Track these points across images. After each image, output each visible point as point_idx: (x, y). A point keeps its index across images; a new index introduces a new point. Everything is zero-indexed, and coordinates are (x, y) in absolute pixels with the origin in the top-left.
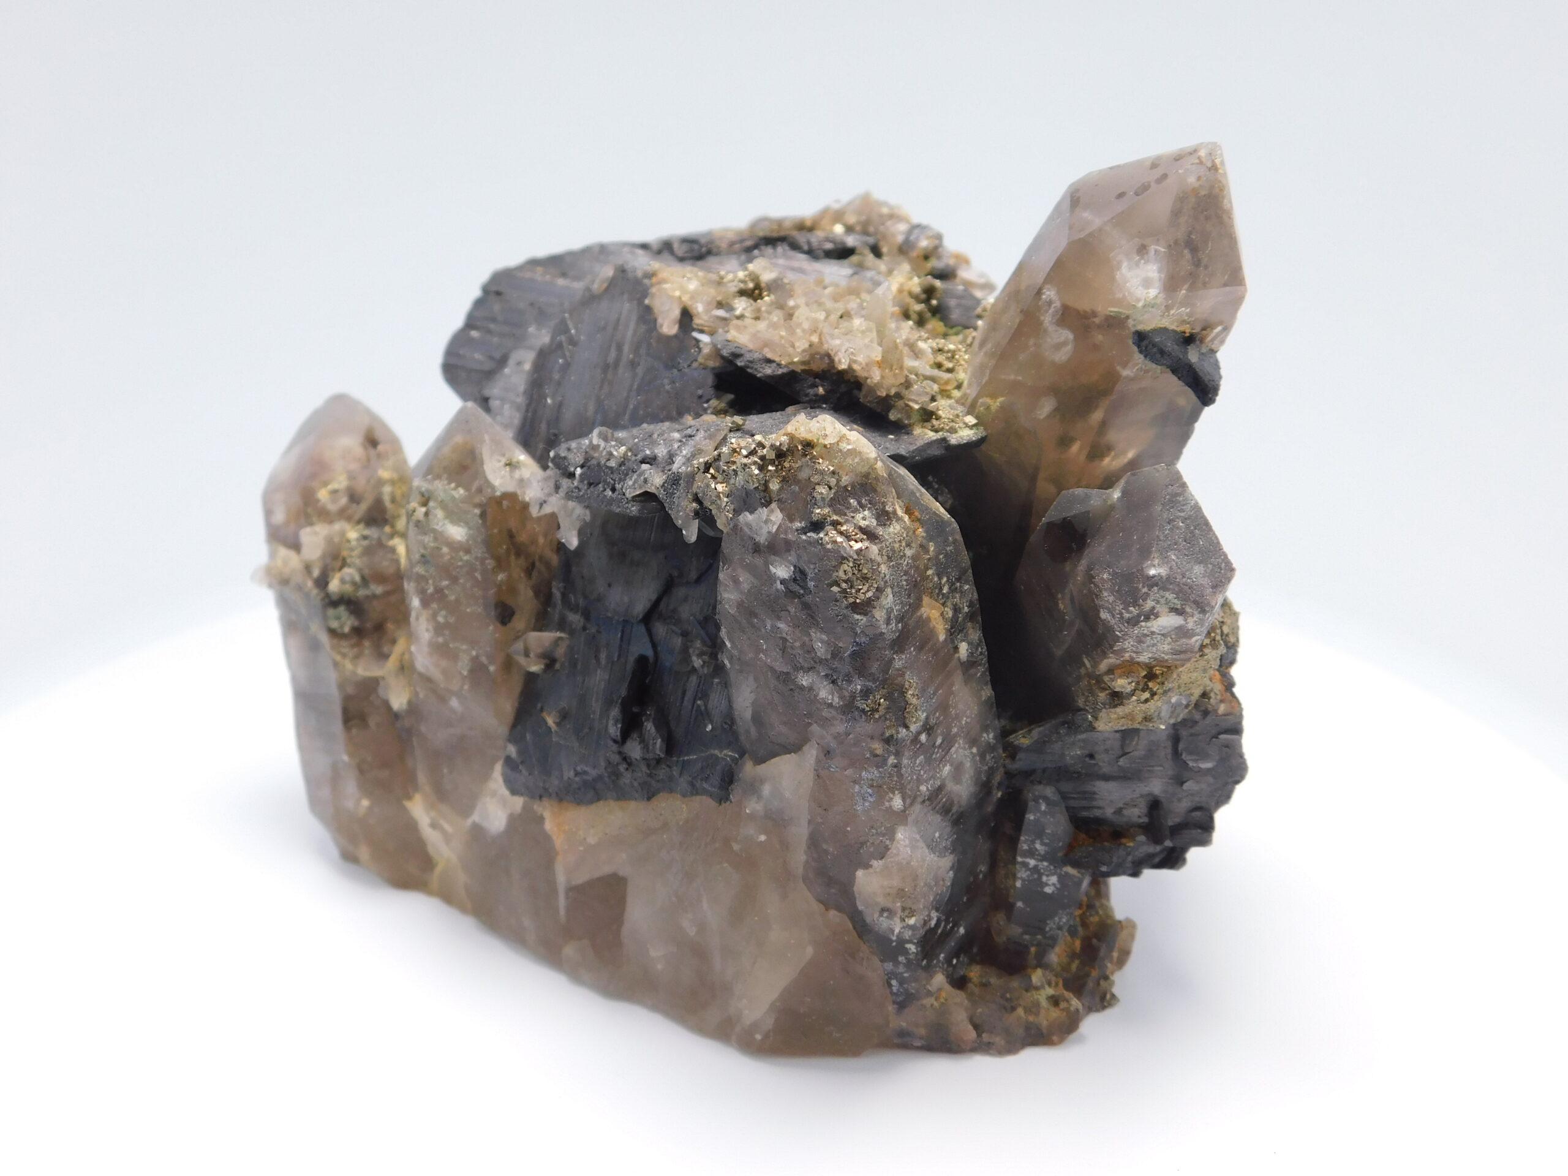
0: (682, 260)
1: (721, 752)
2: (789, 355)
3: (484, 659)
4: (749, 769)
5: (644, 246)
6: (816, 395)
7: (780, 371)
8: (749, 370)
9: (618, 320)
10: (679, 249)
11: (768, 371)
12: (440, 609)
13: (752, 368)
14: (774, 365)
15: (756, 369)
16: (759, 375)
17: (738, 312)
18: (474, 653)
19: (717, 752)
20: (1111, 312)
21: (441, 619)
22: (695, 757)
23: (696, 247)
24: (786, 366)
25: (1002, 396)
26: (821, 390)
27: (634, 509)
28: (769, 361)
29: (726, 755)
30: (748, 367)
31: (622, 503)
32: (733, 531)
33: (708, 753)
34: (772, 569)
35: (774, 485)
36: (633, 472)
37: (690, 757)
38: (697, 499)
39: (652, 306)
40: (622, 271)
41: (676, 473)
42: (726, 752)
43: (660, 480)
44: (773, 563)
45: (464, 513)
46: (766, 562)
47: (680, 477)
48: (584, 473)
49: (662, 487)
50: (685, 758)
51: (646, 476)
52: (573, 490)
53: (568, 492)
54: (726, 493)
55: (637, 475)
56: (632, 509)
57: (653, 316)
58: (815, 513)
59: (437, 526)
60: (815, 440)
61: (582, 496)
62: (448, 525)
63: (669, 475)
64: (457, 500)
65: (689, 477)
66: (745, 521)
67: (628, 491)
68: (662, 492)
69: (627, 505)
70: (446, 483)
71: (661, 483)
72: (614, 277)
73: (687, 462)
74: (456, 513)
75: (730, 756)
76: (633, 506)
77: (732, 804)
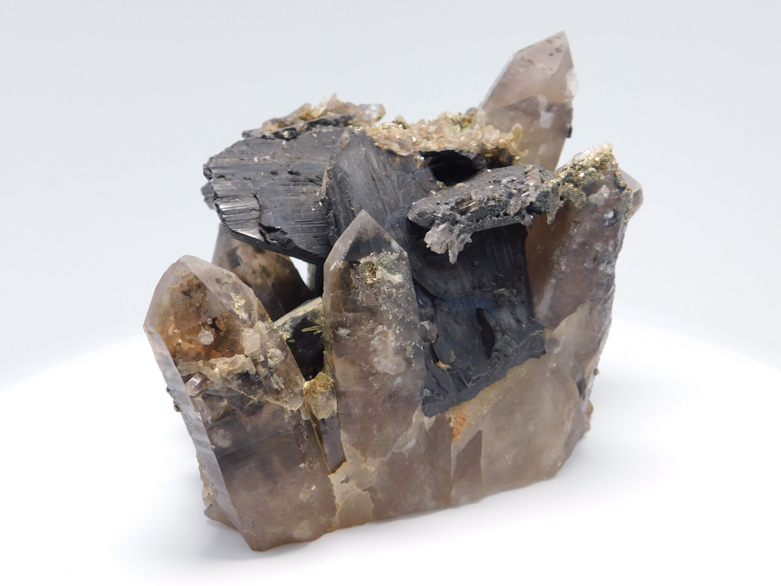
1: (534, 333)
3: (417, 345)
4: (548, 335)
12: (396, 326)
19: (533, 334)
20: (566, 101)
21: (397, 332)
22: (525, 341)
24: (474, 153)
25: (527, 149)
28: (469, 152)
29: (537, 333)
31: (508, 219)
32: (587, 206)
33: (529, 336)
34: (606, 215)
35: (603, 177)
36: (509, 202)
37: (523, 342)
38: (562, 199)
39: (380, 146)
40: (353, 133)
41: (543, 192)
42: (537, 332)
43: (532, 199)
44: (606, 212)
45: (398, 266)
46: (603, 214)
47: (548, 192)
48: (471, 216)
49: (536, 201)
50: (521, 344)
51: (523, 200)
52: (464, 228)
53: (461, 230)
54: (580, 189)
55: (514, 202)
56: (517, 219)
57: (383, 150)
58: (620, 183)
59: (389, 278)
60: (607, 154)
61: (473, 228)
62: (392, 276)
63: (539, 194)
64: (394, 260)
65: (555, 190)
66: (594, 198)
67: (512, 212)
68: (538, 203)
69: (513, 219)
70: (386, 253)
71: (535, 199)
72: (350, 137)
73: (536, 187)
74: (393, 268)
75: (539, 333)
76: (517, 218)
77: (546, 354)
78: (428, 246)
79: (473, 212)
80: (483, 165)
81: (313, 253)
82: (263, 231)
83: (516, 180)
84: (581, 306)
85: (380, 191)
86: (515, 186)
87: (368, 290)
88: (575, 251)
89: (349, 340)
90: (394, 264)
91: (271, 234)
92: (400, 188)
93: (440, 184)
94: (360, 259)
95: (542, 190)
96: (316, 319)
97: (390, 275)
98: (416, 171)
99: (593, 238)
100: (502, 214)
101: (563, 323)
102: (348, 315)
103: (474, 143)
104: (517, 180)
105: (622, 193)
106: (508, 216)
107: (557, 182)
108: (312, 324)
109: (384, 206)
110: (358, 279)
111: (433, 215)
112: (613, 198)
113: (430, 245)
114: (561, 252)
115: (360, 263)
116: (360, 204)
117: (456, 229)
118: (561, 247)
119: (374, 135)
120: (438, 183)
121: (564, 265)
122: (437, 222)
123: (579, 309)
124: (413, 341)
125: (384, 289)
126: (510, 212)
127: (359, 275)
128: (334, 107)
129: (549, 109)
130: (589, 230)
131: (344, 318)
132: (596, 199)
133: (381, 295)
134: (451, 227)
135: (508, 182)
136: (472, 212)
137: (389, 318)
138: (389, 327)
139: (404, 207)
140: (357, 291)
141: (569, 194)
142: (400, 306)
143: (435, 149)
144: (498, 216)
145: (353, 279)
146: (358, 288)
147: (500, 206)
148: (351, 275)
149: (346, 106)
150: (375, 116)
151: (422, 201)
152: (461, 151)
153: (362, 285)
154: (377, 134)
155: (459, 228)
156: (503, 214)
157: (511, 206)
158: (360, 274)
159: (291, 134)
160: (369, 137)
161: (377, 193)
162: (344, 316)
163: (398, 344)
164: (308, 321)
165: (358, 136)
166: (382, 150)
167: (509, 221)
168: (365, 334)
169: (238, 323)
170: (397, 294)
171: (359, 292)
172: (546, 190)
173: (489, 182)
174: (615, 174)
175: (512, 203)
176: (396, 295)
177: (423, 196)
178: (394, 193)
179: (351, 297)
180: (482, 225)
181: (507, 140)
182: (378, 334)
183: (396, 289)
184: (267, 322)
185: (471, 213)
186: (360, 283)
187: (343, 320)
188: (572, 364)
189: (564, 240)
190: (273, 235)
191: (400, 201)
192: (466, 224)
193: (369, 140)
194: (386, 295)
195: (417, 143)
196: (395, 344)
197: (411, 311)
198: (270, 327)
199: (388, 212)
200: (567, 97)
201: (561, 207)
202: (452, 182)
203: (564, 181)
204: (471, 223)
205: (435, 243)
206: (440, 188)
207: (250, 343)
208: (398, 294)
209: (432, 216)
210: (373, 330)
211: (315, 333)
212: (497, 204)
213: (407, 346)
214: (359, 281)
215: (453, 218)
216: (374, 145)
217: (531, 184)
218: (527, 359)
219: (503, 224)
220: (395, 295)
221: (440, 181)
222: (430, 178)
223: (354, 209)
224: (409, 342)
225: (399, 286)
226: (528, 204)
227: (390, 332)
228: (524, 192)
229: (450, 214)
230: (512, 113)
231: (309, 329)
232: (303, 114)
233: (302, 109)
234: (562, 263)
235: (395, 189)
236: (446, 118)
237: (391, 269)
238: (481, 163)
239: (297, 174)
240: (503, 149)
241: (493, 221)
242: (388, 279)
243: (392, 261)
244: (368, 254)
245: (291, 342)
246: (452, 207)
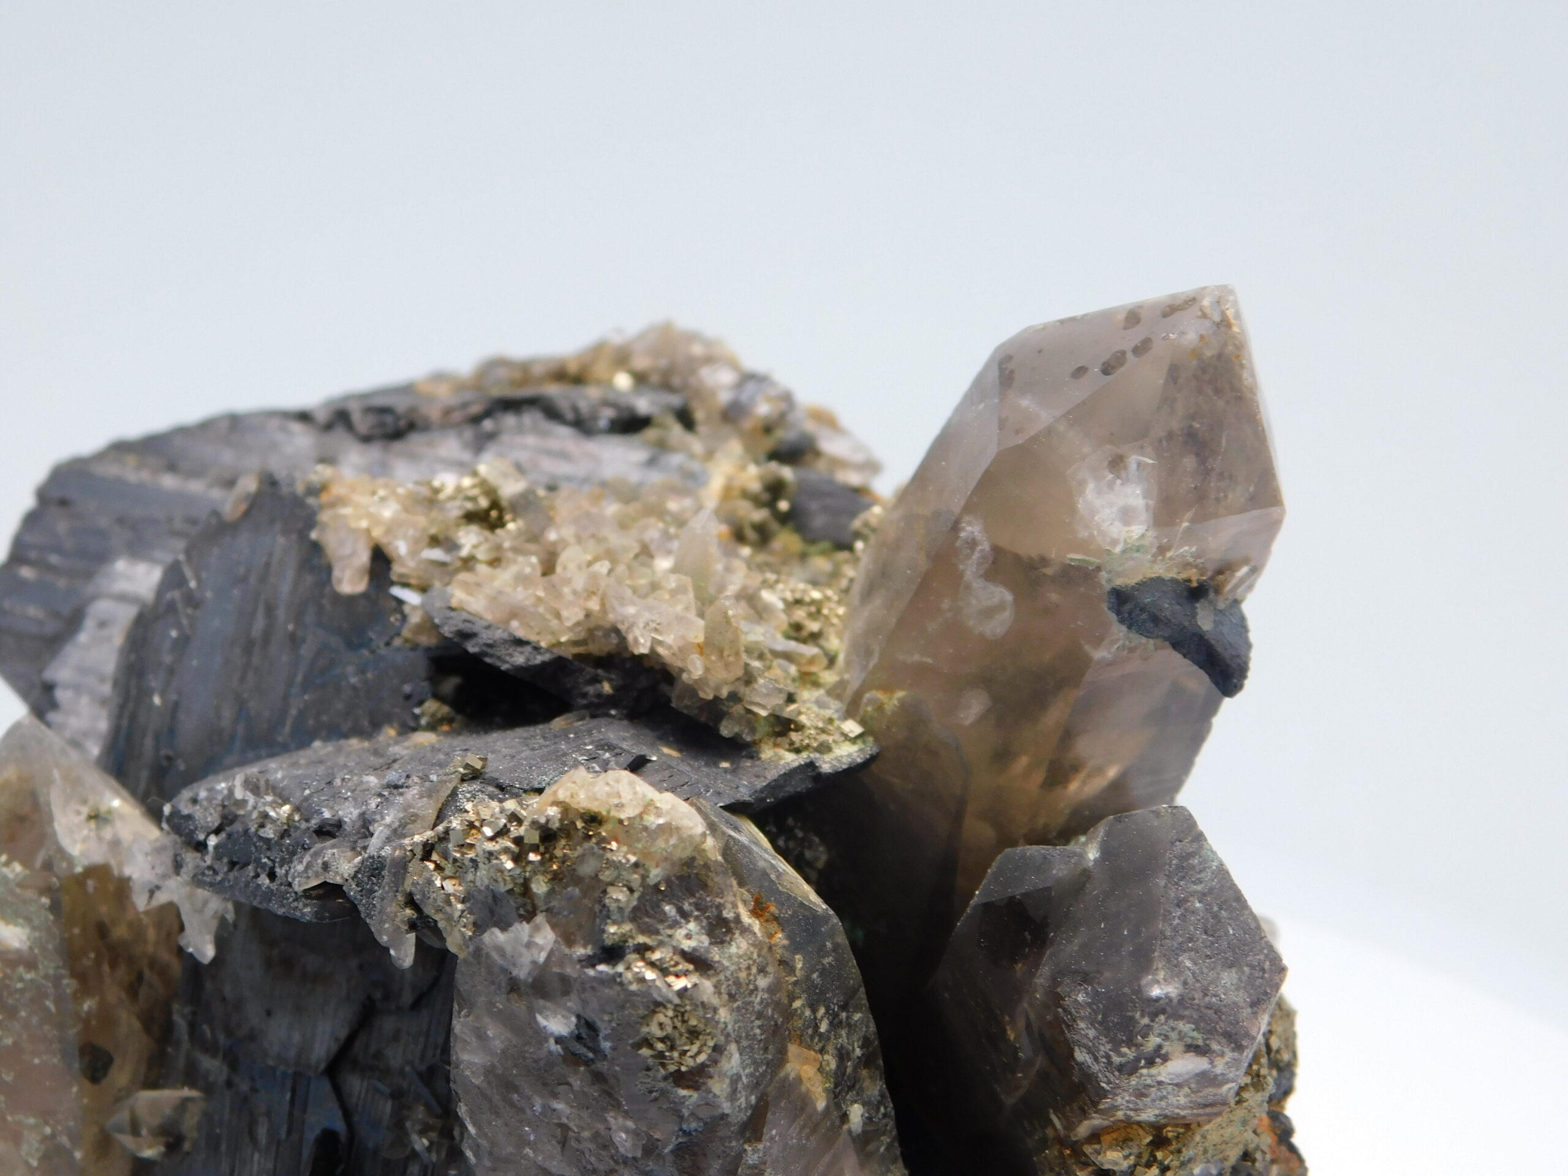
0: (367, 439)
2: (553, 633)
5: (304, 417)
6: (599, 695)
7: (539, 659)
8: (488, 660)
9: (268, 565)
10: (362, 424)
11: (519, 659)
13: (491, 656)
14: (528, 649)
15: (499, 658)
16: (504, 667)
17: (464, 552)
18: (48, 1130)
20: (1072, 560)
23: (389, 419)
24: (548, 650)
25: (903, 689)
26: (607, 688)
27: (307, 911)
28: (520, 642)
30: (486, 654)
31: (287, 899)
34: (541, 1019)
35: (540, 887)
36: (304, 849)
38: (412, 901)
41: (373, 857)
43: (348, 865)
44: (542, 1011)
45: (24, 903)
46: (531, 1009)
47: (382, 864)
49: (353, 880)
56: (304, 910)
61: (219, 883)
66: (494, 942)
67: (297, 881)
68: (354, 887)
69: (296, 903)
71: (350, 871)
73: (396, 836)
74: (12, 903)
79: (230, 835)
95: (384, 850)
100: (279, 876)
106: (289, 890)
120: (429, 707)
126: (293, 880)
129: (995, 572)
132: (503, 948)
134: (178, 855)
141: (424, 895)
147: (280, 850)
157: (299, 864)
161: (237, 679)
165: (280, 497)
167: (288, 906)
172: (386, 853)
174: (605, 891)
175: (307, 853)
178: (282, 694)
180: (233, 885)
181: (686, 643)
193: (303, 518)
200: (1081, 547)
208: (10, 979)
212: (276, 838)
217: (387, 819)
219: (276, 908)
221: (442, 699)
222: (408, 686)
225: (20, 959)
226: (336, 880)
229: (187, 815)
235: (290, 685)
237: (5, 902)
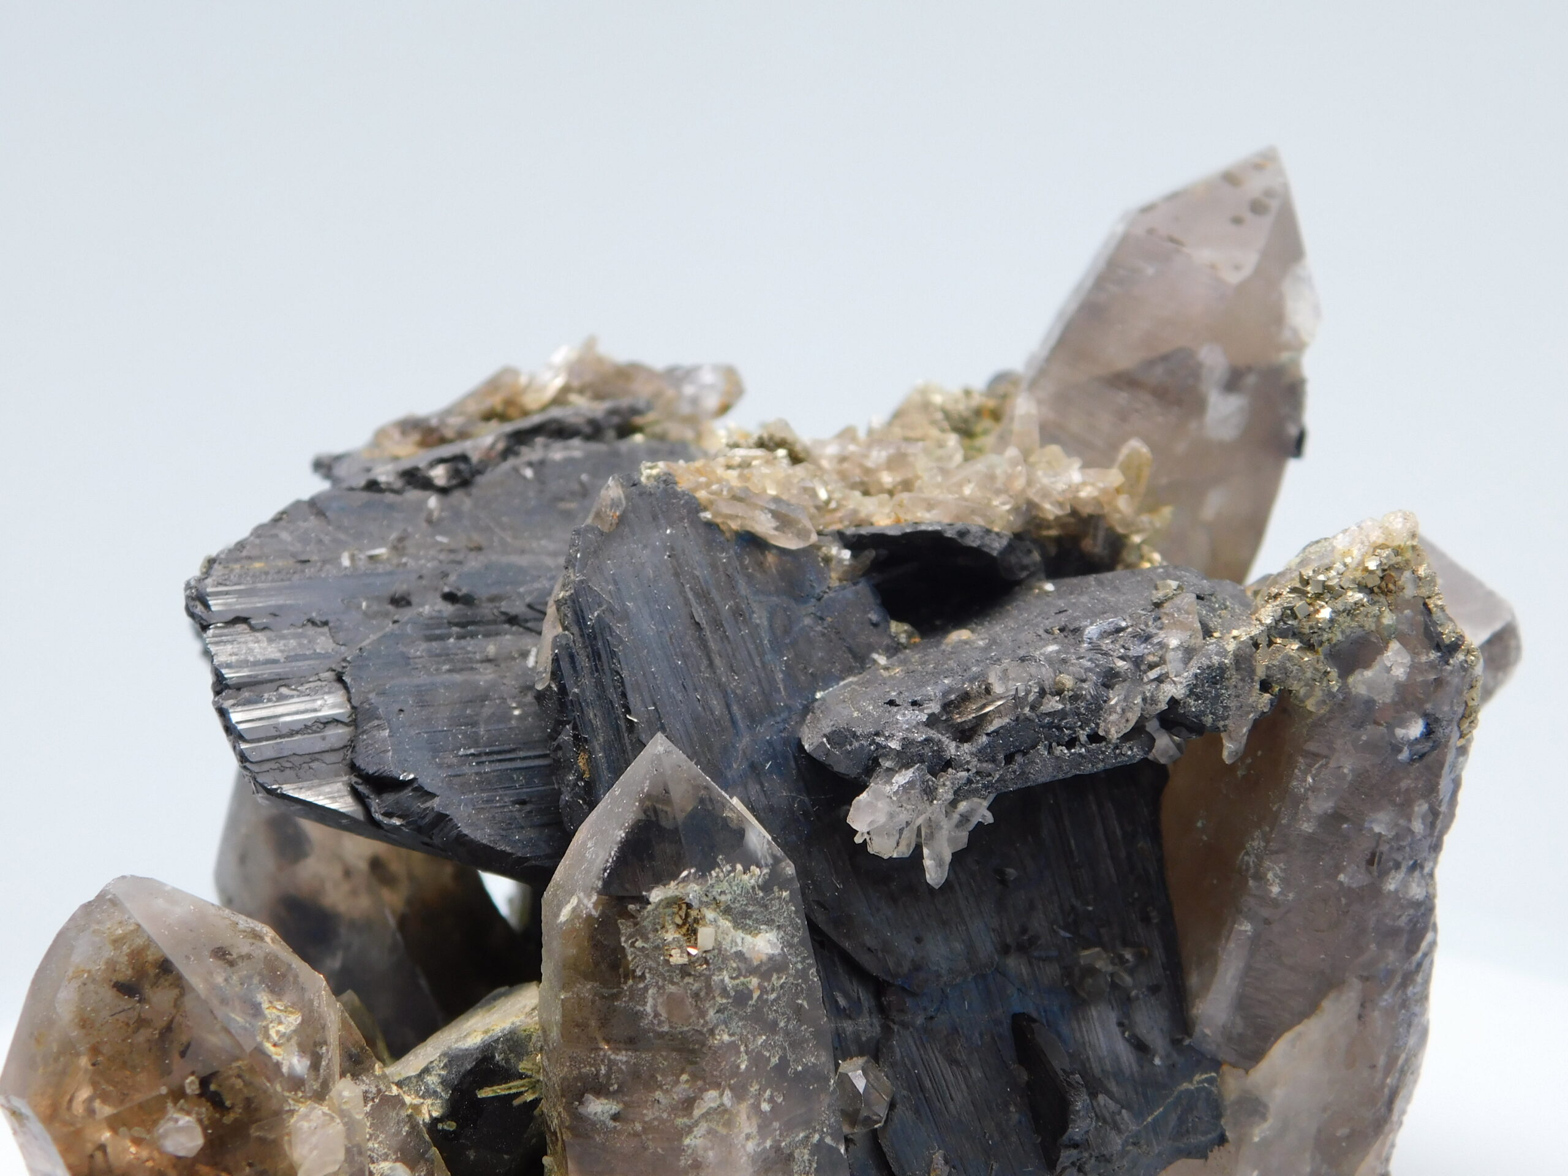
1: (1191, 1082)
3: (828, 1140)
4: (1233, 1084)
7: (1003, 542)
11: (996, 545)
12: (762, 1090)
13: (984, 546)
14: (994, 535)
16: (993, 553)
19: (1186, 1085)
20: (1283, 358)
21: (765, 1107)
22: (1161, 1109)
24: (1003, 535)
27: (1132, 752)
28: (988, 532)
29: (1199, 1082)
30: (981, 546)
31: (1103, 753)
32: (1343, 703)
33: (1176, 1093)
34: (1400, 732)
35: (1388, 619)
36: (1105, 702)
37: (1156, 1114)
38: (1265, 686)
39: (719, 520)
40: (634, 485)
41: (1209, 667)
42: (1197, 1078)
43: (1174, 689)
44: (1402, 724)
45: (766, 906)
46: (1391, 727)
47: (1222, 669)
48: (989, 745)
49: (1188, 696)
50: (1150, 1119)
51: (1148, 694)
52: (969, 781)
53: (959, 789)
54: (1322, 657)
55: (1119, 701)
56: (1129, 753)
57: (728, 535)
58: (1442, 634)
59: (736, 945)
60: (1402, 544)
61: (998, 781)
62: (749, 938)
63: (1196, 676)
64: (753, 888)
65: (1243, 661)
66: (1362, 681)
67: (1113, 730)
68: (1192, 703)
69: (1118, 751)
70: (728, 867)
71: (1183, 691)
72: (627, 497)
73: (1189, 653)
74: (754, 912)
75: (1206, 1080)
76: (1131, 748)
77: (1226, 1145)
78: (858, 840)
79: (996, 732)
80: (1032, 569)
81: (511, 854)
82: (361, 788)
83: (1127, 627)
84: (1332, 995)
85: (717, 661)
86: (1123, 647)
87: (673, 983)
88: (1310, 839)
89: (620, 1133)
90: (753, 900)
91: (385, 796)
92: (777, 647)
93: (899, 629)
94: (649, 890)
95: (1205, 662)
96: (521, 1060)
97: (742, 935)
98: (826, 596)
99: (1363, 799)
100: (1083, 738)
101: (1279, 1051)
102: (612, 1057)
103: (1004, 504)
104: (1130, 630)
105: (1447, 663)
106: (1104, 743)
107: (1252, 638)
108: (507, 1074)
109: (728, 706)
110: (643, 949)
111: (873, 742)
112: (1420, 679)
113: (866, 836)
114: (1267, 842)
115: (649, 903)
116: (654, 704)
117: (944, 785)
118: (1268, 829)
119: (699, 486)
120: (895, 627)
121: (1277, 881)
122: (887, 764)
123: (1326, 1004)
124: (815, 1131)
125: (722, 981)
126: (1107, 732)
127: (646, 939)
128: (588, 377)
129: (1233, 383)
130: (1349, 778)
131: (603, 1067)
132: (1370, 684)
133: (714, 998)
134: (927, 781)
135: (1104, 634)
136: (993, 732)
137: (738, 1067)
138: (740, 1094)
139: (788, 708)
140: (641, 985)
141: (1286, 672)
142: (772, 1028)
143: (887, 527)
144: (1071, 743)
145: (629, 950)
146: (642, 977)
147: (1078, 714)
148: (623, 939)
149: (626, 373)
150: (711, 402)
151: (845, 686)
152: (963, 534)
153: (657, 970)
154: (708, 485)
155: (953, 783)
156: (1088, 736)
157: (1110, 715)
158: (650, 936)
159: (455, 473)
160: (684, 494)
161: (706, 668)
162: (603, 1061)
163: (768, 1144)
164: (497, 1065)
165: (651, 494)
166: (722, 532)
167: (1105, 759)
168: (665, 1115)
169: (279, 1088)
170: (763, 990)
171: (646, 989)
172: (1216, 660)
173: (1047, 631)
174: (1425, 605)
175: (1113, 703)
176: (760, 997)
177: (849, 671)
178: (758, 664)
179: (623, 1005)
180: (1023, 773)
181: (1104, 491)
182: (705, 1116)
183: (758, 978)
184: (367, 1077)
185: (988, 735)
186: (650, 963)
187: (598, 1071)
188: (1308, 1169)
189: (1274, 809)
190: (390, 798)
191: (778, 691)
192: (974, 770)
193: (683, 506)
194: (730, 997)
195: (833, 505)
196: (759, 1145)
197: (807, 1041)
198: (379, 1091)
199: (741, 725)
200: (1287, 347)
201: (1263, 713)
202: (938, 623)
203: (1273, 632)
204: (989, 766)
205: (881, 831)
206: (899, 644)
207: (315, 1153)
208: (767, 993)
209: (870, 745)
210: (688, 1104)
211: (516, 1102)
212: (1068, 706)
213: (797, 1148)
214: (647, 956)
215: (934, 751)
216: (699, 518)
217: (1174, 642)
218: (1170, 1163)
219: (1087, 768)
220: (756, 995)
221: (900, 619)
222: (870, 616)
223: (635, 720)
224: (802, 1135)
225: (773, 966)
226: (1164, 706)
227: (744, 1108)
228: (1151, 667)
229: (925, 740)
230: (1122, 397)
231: (500, 1090)
232: (495, 401)
233: (493, 385)
234: (1270, 876)
235: (762, 655)
236: (926, 406)
237: (745, 915)
238: (1026, 561)
239: (468, 600)
240: (1091, 517)
241: (1057, 758)
242: (734, 950)
243: (748, 892)
244: (674, 876)
245: (443, 1130)
246: (931, 716)
